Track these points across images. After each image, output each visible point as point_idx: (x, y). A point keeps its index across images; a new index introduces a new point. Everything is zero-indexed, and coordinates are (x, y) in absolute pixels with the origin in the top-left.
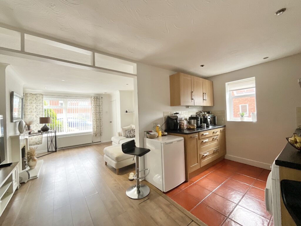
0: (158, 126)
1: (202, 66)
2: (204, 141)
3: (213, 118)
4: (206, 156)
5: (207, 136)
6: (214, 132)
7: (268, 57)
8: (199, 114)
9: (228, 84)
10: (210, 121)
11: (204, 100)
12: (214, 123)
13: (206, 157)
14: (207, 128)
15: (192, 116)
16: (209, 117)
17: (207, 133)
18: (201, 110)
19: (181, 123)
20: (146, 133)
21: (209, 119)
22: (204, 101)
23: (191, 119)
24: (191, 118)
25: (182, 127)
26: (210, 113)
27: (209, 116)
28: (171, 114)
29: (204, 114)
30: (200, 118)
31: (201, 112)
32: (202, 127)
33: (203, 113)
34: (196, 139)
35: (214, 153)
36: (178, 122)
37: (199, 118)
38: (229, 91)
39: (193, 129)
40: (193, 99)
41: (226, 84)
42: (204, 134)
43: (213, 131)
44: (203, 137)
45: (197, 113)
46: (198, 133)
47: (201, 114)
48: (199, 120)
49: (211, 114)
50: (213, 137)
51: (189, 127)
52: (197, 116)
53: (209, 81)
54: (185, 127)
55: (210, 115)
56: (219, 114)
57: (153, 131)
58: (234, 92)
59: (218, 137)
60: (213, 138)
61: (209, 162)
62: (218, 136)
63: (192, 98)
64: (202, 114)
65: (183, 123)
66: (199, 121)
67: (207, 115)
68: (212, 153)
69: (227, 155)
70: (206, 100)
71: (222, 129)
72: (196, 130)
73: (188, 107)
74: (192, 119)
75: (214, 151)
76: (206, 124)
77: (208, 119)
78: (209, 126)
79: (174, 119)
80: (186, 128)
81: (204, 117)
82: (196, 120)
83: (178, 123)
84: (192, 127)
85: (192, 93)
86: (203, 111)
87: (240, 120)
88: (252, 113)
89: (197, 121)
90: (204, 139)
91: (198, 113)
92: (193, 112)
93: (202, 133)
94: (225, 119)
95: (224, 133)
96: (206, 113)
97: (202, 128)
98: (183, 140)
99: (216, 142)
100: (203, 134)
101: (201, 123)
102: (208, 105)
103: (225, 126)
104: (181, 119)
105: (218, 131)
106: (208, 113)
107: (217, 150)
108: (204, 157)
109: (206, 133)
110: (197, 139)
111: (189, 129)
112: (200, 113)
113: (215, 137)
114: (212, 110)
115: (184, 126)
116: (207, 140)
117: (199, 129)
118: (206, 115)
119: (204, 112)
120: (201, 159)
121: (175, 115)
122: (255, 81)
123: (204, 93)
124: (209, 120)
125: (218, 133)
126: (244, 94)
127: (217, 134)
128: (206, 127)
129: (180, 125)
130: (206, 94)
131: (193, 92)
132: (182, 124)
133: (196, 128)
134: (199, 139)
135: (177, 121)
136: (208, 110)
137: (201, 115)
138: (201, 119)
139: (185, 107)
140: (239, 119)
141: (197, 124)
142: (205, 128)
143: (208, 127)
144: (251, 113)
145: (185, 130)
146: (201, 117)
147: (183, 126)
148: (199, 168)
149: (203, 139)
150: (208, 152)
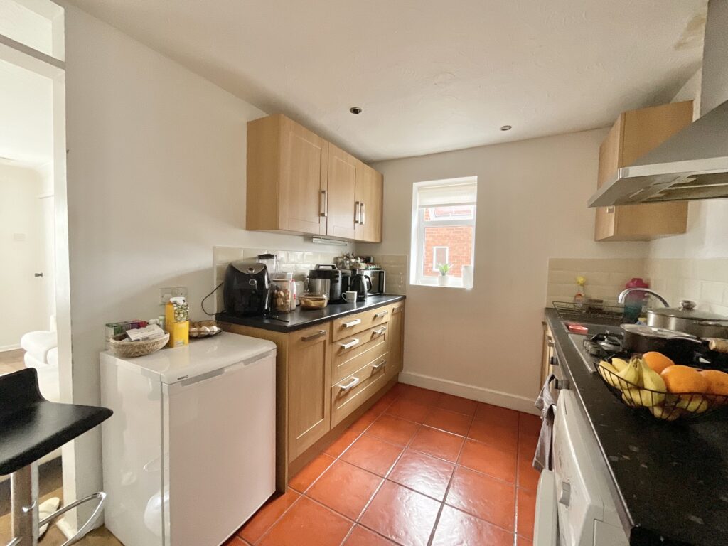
0: (175, 303)
1: (356, 111)
2: (347, 346)
3: (378, 275)
4: (351, 389)
5: (355, 331)
6: (376, 316)
7: (510, 127)
8: (342, 263)
9: (419, 188)
10: (369, 284)
11: (357, 222)
12: (378, 288)
13: (351, 392)
14: (358, 306)
15: (321, 267)
16: (367, 273)
17: (358, 322)
18: (348, 250)
19: (279, 290)
20: (111, 331)
21: (366, 277)
22: (356, 224)
23: (315, 278)
24: (318, 273)
25: (280, 302)
26: (372, 261)
27: (367, 269)
28: (249, 257)
29: (357, 264)
30: (343, 274)
31: (348, 258)
32: (345, 302)
33: (353, 261)
34: (322, 343)
35: (372, 375)
36: (267, 286)
37: (340, 274)
38: (420, 207)
39: (319, 309)
40: (323, 215)
41: (415, 185)
42: (348, 325)
43: (375, 312)
44: (345, 334)
45: (336, 259)
46: (328, 324)
47: (348, 262)
48: (337, 281)
49: (373, 264)
50: (373, 330)
51: (305, 302)
52: (333, 267)
53: (374, 171)
54: (292, 303)
55: (370, 268)
56: (393, 266)
57: (151, 321)
58: (431, 210)
59: (385, 329)
60: (374, 333)
61: (359, 404)
62: (386, 327)
63: (322, 212)
64: (350, 262)
65: (285, 291)
66: (339, 285)
67: (363, 266)
68: (369, 375)
69: (403, 372)
70: (362, 223)
71: (396, 305)
72: (325, 312)
73: (309, 238)
74: (319, 277)
75: (374, 368)
76: (356, 293)
77: (363, 277)
78: (364, 297)
79: (249, 276)
80: (294, 306)
81: (354, 271)
82: (328, 281)
83: (267, 290)
84: (313, 304)
85: (323, 195)
86: (353, 255)
87: (438, 285)
88: (466, 267)
89: (334, 282)
90: (346, 340)
91: (340, 260)
92: (324, 257)
93: (342, 321)
94: (405, 280)
95: (400, 316)
96: (359, 261)
97: (345, 305)
98: (274, 354)
99: (380, 343)
100: (344, 326)
101: (344, 289)
102: (367, 239)
103: (404, 298)
104: (283, 275)
105: (387, 312)
106: (367, 260)
107: (380, 367)
108: (343, 395)
109: (354, 322)
110: (325, 341)
111: (305, 309)
112: (346, 260)
113: (379, 332)
114: (377, 254)
115: (289, 301)
116: (356, 341)
117: (338, 308)
118: (359, 265)
119: (356, 258)
120: (335, 401)
121: (261, 261)
122: (476, 187)
123: (358, 203)
124: (365, 281)
125: (388, 318)
126: (451, 218)
127: (384, 320)
128: (357, 301)
129: (274, 298)
130: (362, 205)
131: (324, 192)
132: (282, 293)
133: (326, 304)
134: (332, 341)
135: (261, 283)
136: (366, 253)
137: (348, 267)
138: (345, 279)
139: (301, 238)
140: (435, 282)
141: (332, 292)
142: (353, 303)
143: (361, 300)
144: (463, 266)
145: (292, 311)
146: (344, 271)
147: (285, 299)
148: (328, 430)
149: (344, 338)
150: (356, 375)
